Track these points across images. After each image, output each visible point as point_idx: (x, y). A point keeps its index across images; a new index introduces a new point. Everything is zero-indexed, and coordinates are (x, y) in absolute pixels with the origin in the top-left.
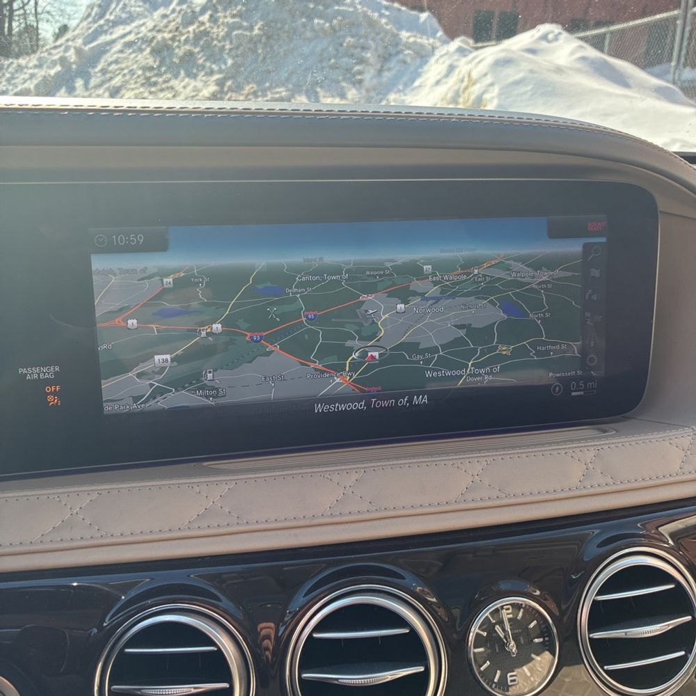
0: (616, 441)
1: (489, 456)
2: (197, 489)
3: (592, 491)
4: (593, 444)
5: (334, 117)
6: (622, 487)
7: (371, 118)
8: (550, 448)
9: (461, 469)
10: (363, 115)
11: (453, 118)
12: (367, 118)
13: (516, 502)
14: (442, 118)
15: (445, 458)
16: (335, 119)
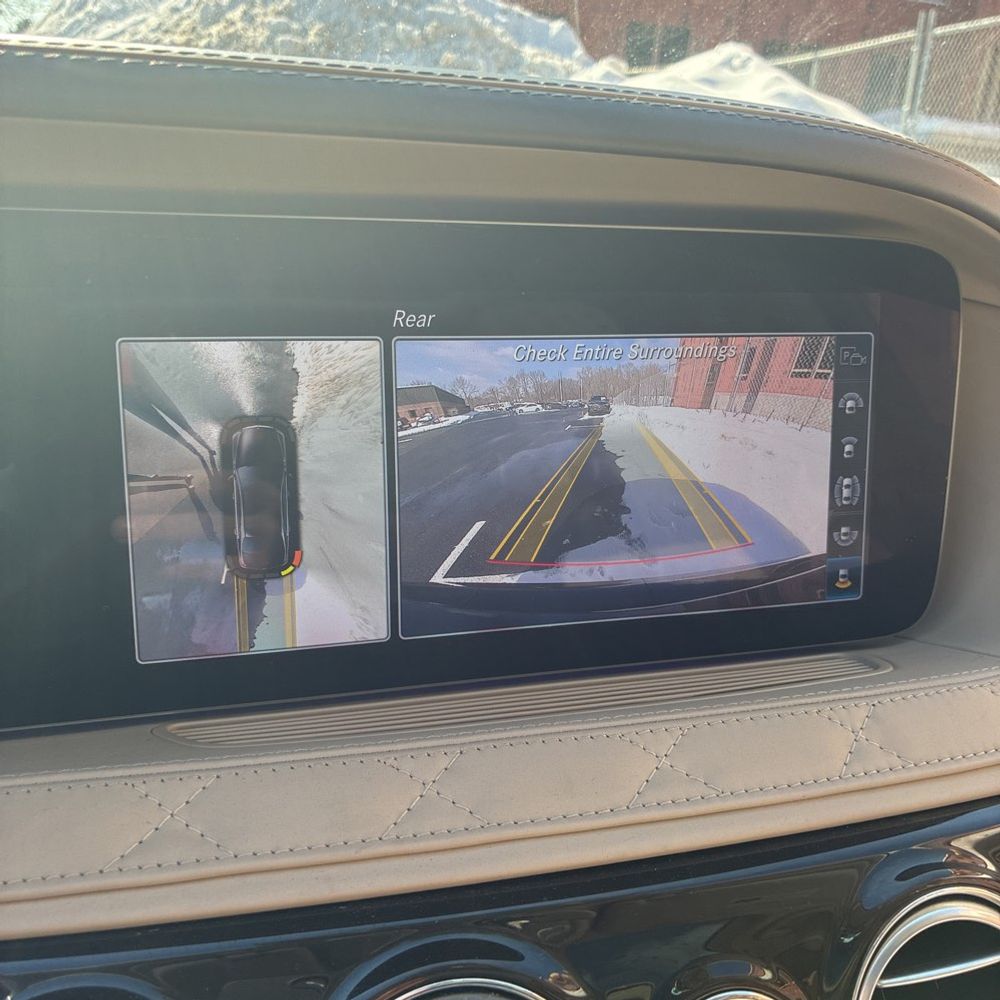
0: (903, 688)
1: (686, 719)
2: (142, 789)
3: (866, 782)
4: (863, 694)
5: (410, 82)
6: (917, 773)
7: (480, 88)
8: (791, 702)
9: (637, 745)
10: (467, 82)
11: (634, 98)
12: (475, 87)
13: (737, 807)
14: (613, 96)
15: (607, 724)
16: (412, 85)
